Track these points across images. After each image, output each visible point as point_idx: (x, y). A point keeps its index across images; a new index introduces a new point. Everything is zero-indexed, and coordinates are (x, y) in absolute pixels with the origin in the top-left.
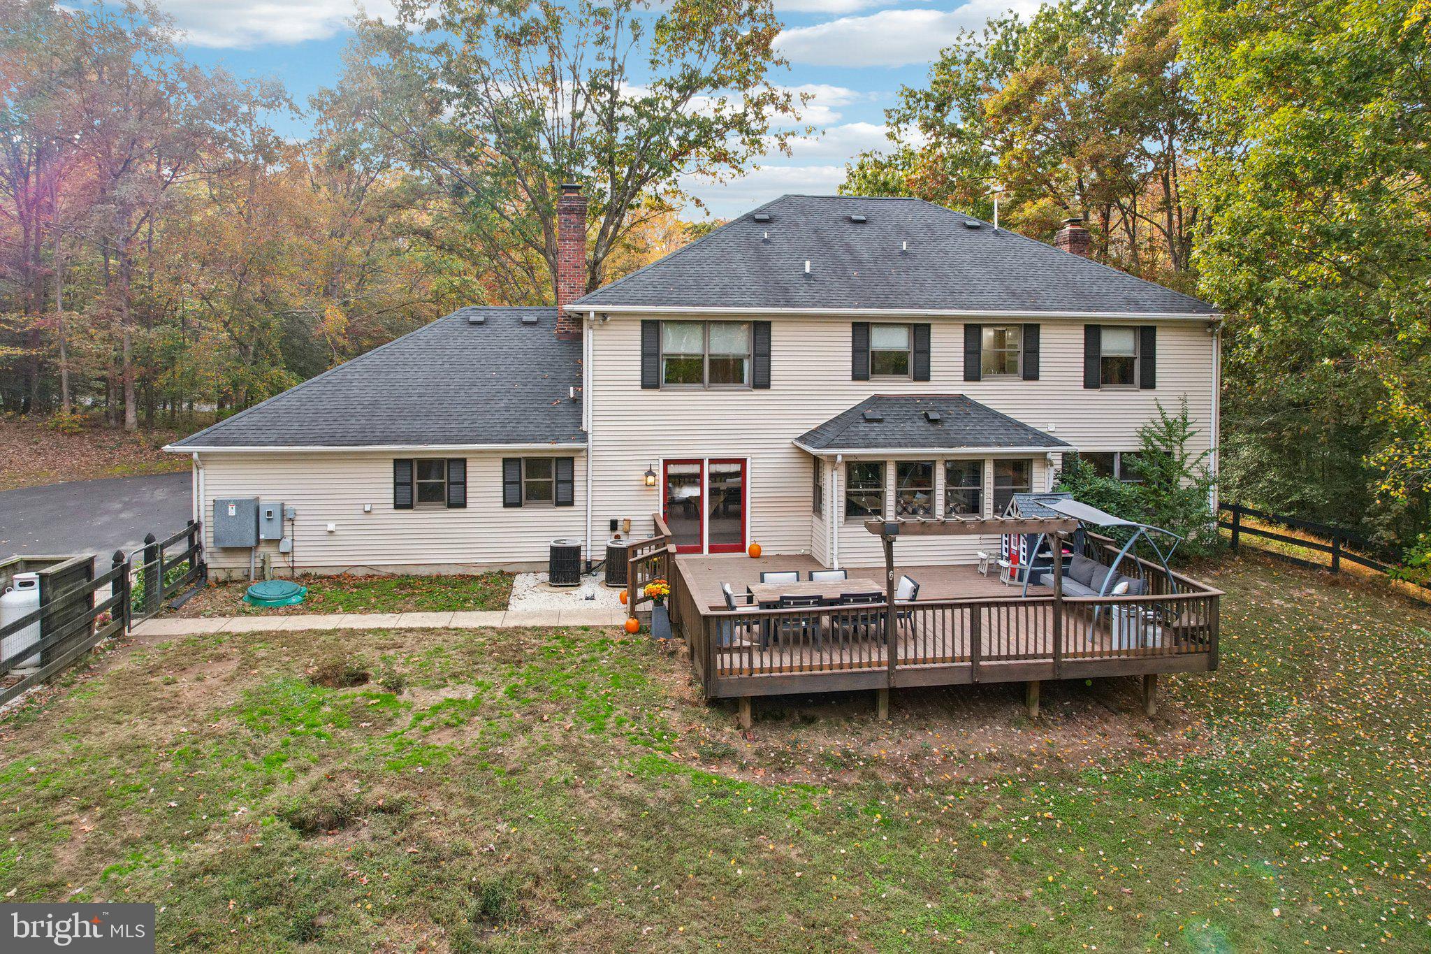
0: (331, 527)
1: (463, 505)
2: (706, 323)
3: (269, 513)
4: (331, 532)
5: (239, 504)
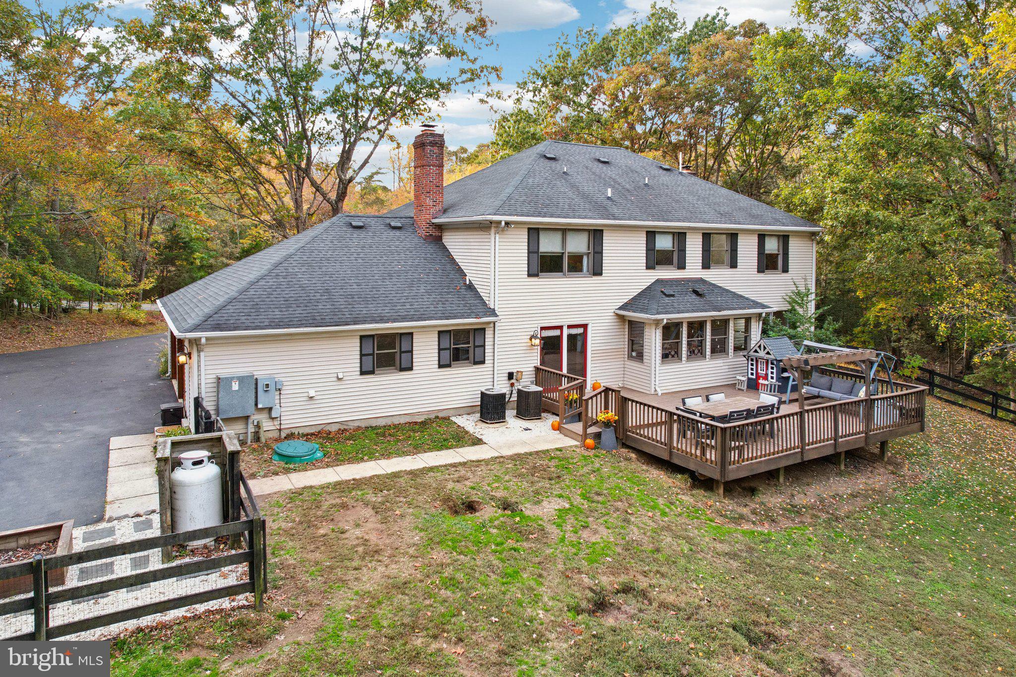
0: (312, 393)
1: (411, 369)
2: (564, 231)
3: (267, 386)
4: (311, 397)
5: (241, 380)
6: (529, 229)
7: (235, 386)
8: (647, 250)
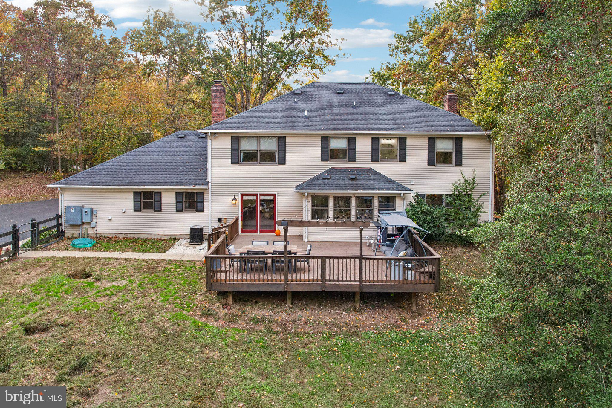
0: (110, 218)
1: (160, 211)
2: (259, 137)
3: (86, 212)
4: (110, 220)
5: (75, 208)
6: (232, 137)
7: (72, 211)
8: (322, 149)
